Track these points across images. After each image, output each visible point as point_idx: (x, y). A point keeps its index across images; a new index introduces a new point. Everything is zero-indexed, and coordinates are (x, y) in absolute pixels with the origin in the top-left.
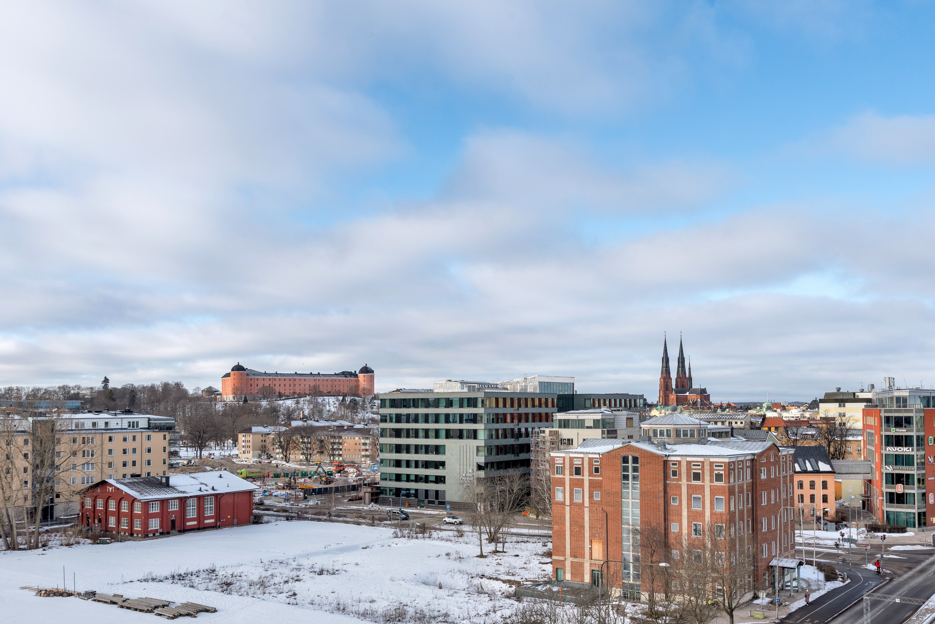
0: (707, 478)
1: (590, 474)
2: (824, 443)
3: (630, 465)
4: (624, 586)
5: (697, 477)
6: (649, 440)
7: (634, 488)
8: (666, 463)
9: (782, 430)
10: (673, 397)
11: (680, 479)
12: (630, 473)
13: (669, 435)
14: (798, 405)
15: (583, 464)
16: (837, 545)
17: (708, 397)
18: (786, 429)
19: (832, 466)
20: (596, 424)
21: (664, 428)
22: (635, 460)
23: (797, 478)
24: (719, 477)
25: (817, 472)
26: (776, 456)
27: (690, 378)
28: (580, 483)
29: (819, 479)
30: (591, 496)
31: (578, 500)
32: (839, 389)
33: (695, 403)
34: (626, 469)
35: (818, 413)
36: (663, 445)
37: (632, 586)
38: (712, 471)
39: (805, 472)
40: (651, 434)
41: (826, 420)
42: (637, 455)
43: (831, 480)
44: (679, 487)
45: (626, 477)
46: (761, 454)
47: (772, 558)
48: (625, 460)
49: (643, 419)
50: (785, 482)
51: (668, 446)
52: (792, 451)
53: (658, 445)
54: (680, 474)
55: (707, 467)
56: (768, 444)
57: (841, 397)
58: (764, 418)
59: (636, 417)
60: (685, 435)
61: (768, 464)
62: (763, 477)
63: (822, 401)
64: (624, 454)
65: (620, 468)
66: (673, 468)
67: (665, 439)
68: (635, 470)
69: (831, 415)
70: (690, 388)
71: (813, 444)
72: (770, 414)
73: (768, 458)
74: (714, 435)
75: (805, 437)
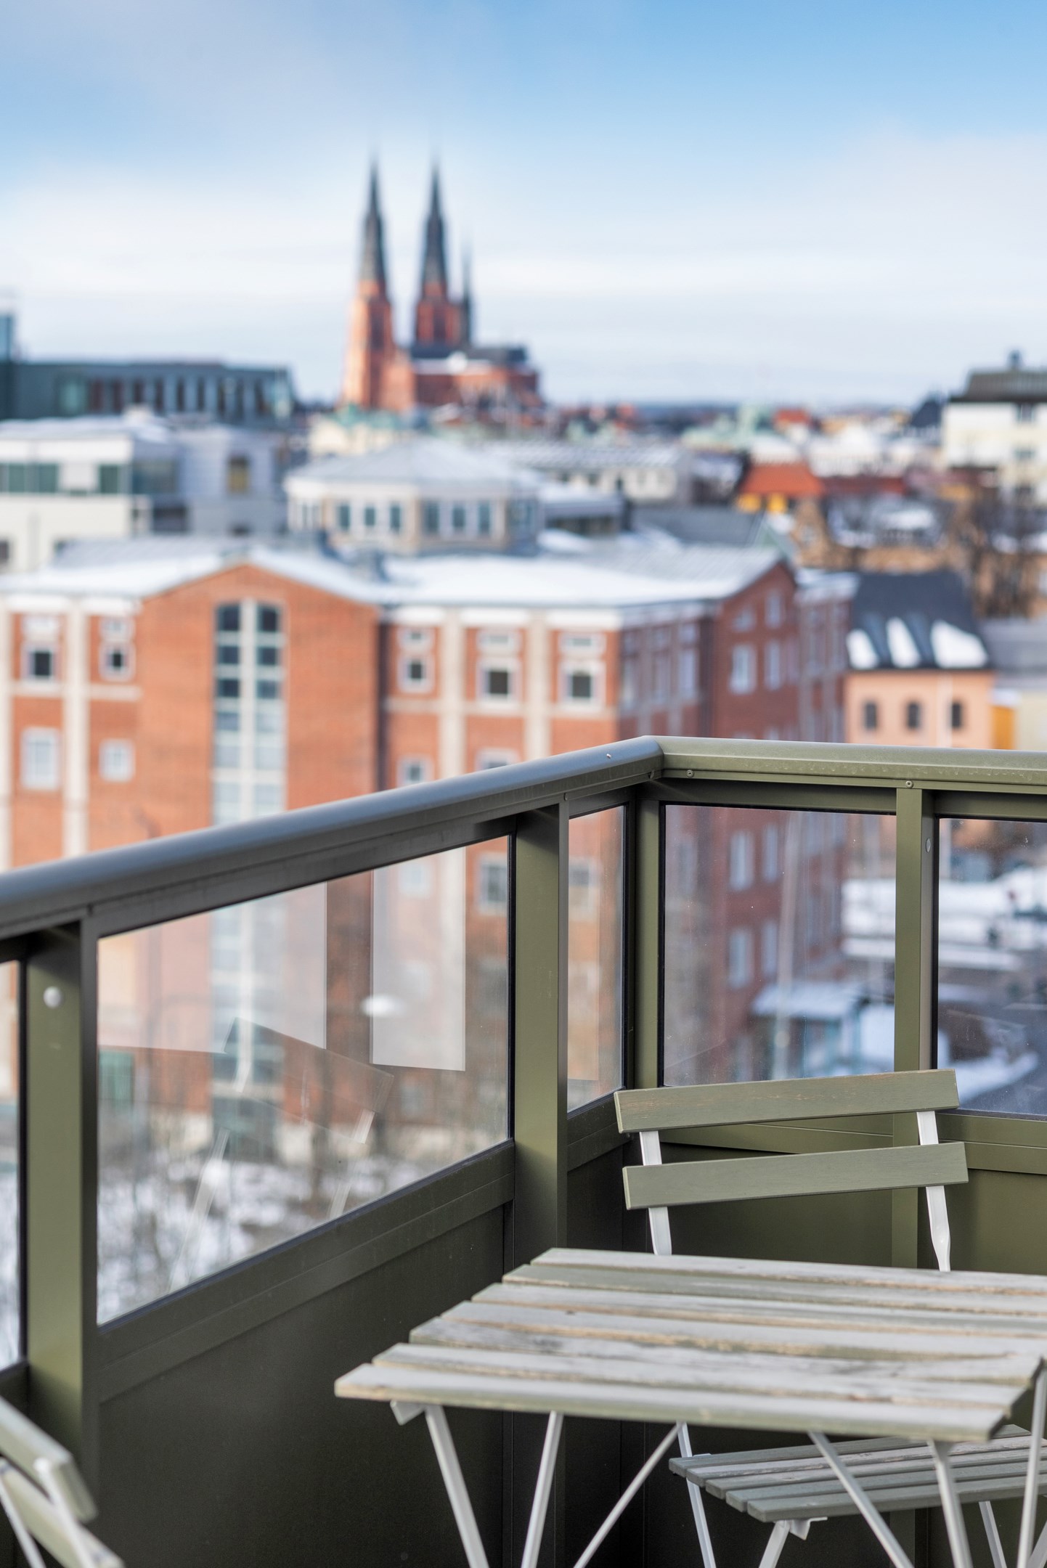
0: (538, 685)
1: (94, 675)
2: (958, 559)
3: (248, 638)
4: (218, 1108)
5: (499, 683)
6: (323, 543)
7: (262, 727)
8: (384, 634)
9: (808, 507)
10: (399, 374)
11: (435, 694)
12: (248, 672)
13: (396, 522)
14: (870, 414)
15: (61, 638)
16: (993, 939)
17: (531, 382)
18: (825, 507)
19: (986, 645)
20: (108, 480)
21: (380, 496)
22: (269, 620)
23: (859, 692)
24: (581, 686)
25: (928, 665)
26: (790, 606)
27: (466, 306)
28: (50, 713)
29: (937, 696)
30: (94, 762)
31: (39, 778)
32: (1015, 357)
33: (484, 404)
34: (230, 655)
35: (936, 445)
36: (376, 564)
37: (245, 1108)
38: (555, 658)
39: (886, 665)
40: (331, 520)
41: (970, 473)
42: (276, 599)
43: (979, 697)
44: (430, 723)
45: (230, 688)
46: (734, 602)
47: (761, 982)
48: (229, 619)
49: (291, 460)
50: (818, 704)
51: (394, 568)
52: (844, 586)
53: (353, 564)
54: (438, 677)
55: (539, 649)
56: (759, 560)
57: (1020, 387)
58: (746, 462)
59: (262, 452)
60: (459, 520)
61: (760, 637)
62: (742, 681)
63: (956, 400)
64: (224, 595)
65: (207, 654)
66: (409, 649)
67: (383, 537)
68: (268, 657)
69: (985, 453)
70: (464, 344)
71: (920, 562)
72: (768, 449)
73: (760, 612)
74: (559, 522)
75: (890, 538)
